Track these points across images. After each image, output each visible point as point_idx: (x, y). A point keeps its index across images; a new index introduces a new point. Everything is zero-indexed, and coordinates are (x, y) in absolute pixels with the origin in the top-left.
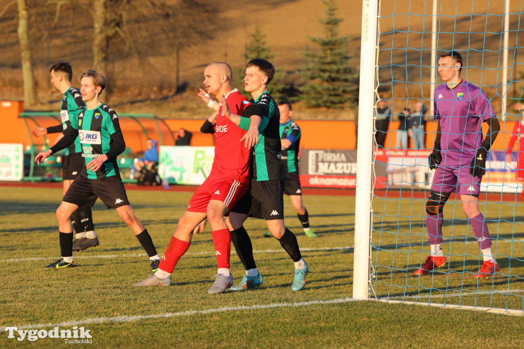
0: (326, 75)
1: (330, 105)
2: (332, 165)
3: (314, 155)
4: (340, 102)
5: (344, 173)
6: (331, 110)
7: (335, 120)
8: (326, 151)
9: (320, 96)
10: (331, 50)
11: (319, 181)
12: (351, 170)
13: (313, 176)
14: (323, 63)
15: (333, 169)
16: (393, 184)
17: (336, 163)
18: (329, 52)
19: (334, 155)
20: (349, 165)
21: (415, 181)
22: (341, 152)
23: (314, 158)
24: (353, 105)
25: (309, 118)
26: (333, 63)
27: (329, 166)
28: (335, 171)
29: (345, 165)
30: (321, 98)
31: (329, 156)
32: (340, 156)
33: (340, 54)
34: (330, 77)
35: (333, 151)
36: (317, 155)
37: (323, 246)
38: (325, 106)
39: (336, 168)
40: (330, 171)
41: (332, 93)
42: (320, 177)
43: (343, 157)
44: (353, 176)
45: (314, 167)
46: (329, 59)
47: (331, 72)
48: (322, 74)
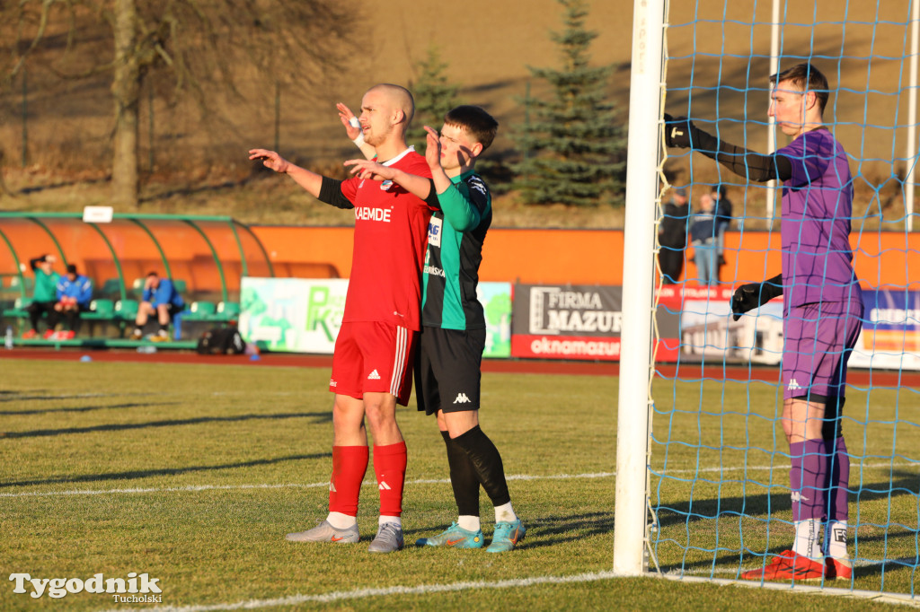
0: (564, 142)
1: (572, 200)
2: (576, 315)
3: (541, 295)
4: (592, 195)
5: (598, 330)
6: (574, 209)
7: (581, 229)
8: (564, 289)
9: (551, 182)
10: (574, 92)
11: (550, 347)
12: (612, 325)
13: (539, 337)
14: (559, 119)
15: (576, 323)
16: (693, 352)
17: (582, 311)
18: (570, 97)
19: (579, 296)
20: (609, 315)
21: (735, 346)
22: (593, 290)
23: (541, 302)
24: (616, 199)
25: (532, 225)
26: (577, 118)
27: (569, 318)
28: (580, 327)
29: (601, 315)
30: (554, 186)
31: (570, 299)
32: (591, 298)
33: (592, 101)
34: (572, 145)
35: (577, 289)
36: (546, 296)
37: (557, 472)
38: (562, 202)
39: (583, 322)
40: (570, 328)
41: (576, 176)
42: (551, 338)
43: (597, 299)
44: (614, 337)
45: (540, 319)
46: (569, 112)
47: (573, 135)
48: (557, 140)
